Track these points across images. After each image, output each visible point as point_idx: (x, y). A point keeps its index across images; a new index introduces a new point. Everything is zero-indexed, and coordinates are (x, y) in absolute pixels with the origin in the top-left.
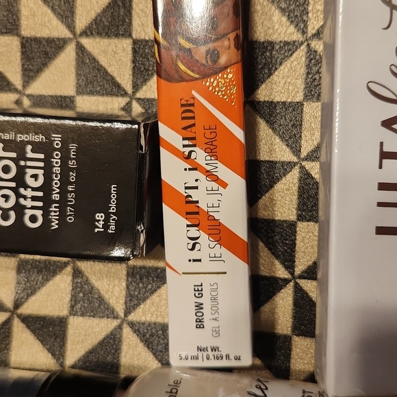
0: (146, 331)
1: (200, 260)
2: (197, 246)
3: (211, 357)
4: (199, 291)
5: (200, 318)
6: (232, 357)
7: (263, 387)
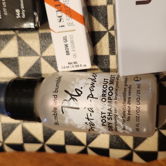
0: (50, 60)
1: (64, 26)
2: (62, 20)
3: (74, 66)
4: (65, 39)
5: (68, 51)
6: (83, 65)
7: (95, 76)
